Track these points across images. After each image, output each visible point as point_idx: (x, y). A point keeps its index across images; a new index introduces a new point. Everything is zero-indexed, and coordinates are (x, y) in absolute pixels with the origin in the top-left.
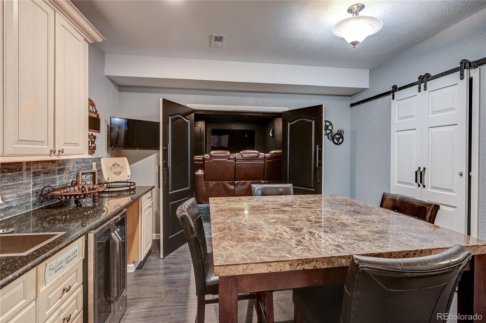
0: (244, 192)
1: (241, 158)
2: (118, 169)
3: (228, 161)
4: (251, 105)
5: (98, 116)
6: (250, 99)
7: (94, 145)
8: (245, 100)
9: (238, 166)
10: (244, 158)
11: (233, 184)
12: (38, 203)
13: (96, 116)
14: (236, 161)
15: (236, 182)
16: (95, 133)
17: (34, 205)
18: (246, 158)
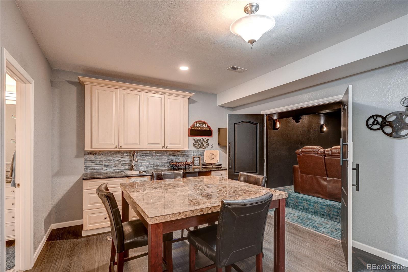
0: (338, 191)
1: (330, 154)
2: (212, 156)
3: (317, 156)
4: (309, 100)
5: (210, 129)
6: (307, 95)
7: (207, 144)
8: (303, 97)
9: (327, 162)
10: (333, 154)
11: (326, 180)
12: (170, 167)
13: (208, 129)
14: (325, 156)
15: (328, 179)
16: (207, 138)
17: (168, 167)
18: (335, 153)
